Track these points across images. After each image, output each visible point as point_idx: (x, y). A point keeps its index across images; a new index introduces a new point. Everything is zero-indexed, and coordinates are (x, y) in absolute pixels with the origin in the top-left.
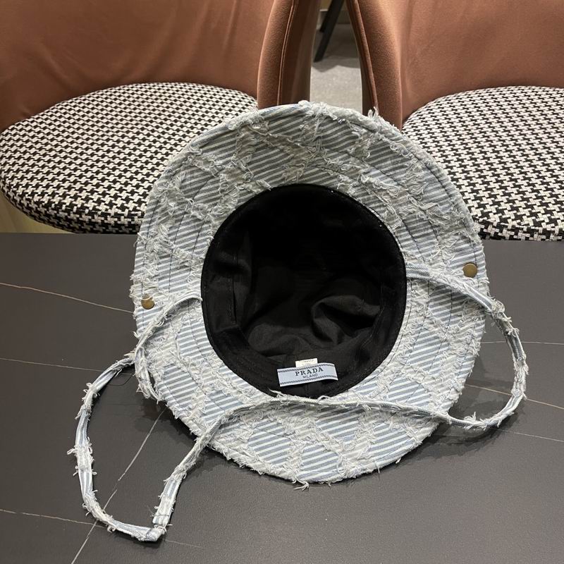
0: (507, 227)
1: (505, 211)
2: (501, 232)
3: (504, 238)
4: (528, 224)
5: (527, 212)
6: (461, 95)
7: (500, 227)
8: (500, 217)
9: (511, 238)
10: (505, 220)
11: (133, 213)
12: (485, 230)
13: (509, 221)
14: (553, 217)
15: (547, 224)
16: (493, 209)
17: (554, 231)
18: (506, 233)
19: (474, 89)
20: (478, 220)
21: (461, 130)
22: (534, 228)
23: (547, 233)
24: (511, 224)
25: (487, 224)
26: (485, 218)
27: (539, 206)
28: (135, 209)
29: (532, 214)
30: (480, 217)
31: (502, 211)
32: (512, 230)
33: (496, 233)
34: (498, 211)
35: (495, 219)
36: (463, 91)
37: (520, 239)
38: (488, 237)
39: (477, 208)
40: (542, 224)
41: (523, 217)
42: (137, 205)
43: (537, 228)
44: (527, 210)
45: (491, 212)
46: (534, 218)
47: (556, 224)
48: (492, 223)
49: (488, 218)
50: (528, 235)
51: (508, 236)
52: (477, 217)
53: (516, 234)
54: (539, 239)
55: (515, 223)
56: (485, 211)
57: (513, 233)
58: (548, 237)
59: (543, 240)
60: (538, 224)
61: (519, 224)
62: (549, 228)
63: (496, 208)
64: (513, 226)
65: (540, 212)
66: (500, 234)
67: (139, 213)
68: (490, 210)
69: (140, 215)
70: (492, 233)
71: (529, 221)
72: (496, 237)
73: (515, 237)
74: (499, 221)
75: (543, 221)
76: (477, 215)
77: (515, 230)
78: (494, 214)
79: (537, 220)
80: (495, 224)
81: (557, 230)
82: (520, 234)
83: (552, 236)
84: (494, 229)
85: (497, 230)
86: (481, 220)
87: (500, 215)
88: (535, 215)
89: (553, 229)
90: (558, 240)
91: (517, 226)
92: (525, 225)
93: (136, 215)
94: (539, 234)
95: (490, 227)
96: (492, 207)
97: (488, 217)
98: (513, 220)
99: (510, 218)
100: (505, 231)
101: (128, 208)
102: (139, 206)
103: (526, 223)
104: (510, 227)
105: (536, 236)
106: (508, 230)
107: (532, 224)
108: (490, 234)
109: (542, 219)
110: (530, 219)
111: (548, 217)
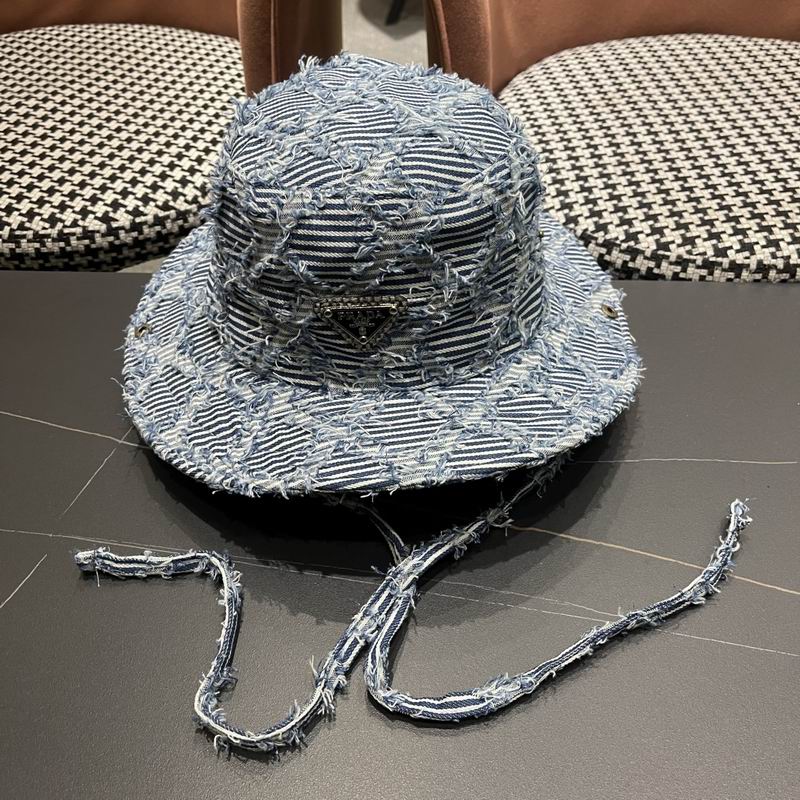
0: (668, 257)
1: (666, 231)
2: (658, 266)
3: (662, 277)
4: (705, 253)
5: (702, 231)
6: (599, 46)
7: (657, 258)
8: (657, 241)
9: (676, 276)
10: (665, 246)
11: (18, 233)
12: (631, 265)
13: (672, 247)
14: (746, 241)
15: (738, 251)
16: (645, 227)
17: (748, 265)
18: (666, 269)
19: (619, 38)
20: (620, 245)
21: (596, 99)
22: (713, 259)
23: (736, 268)
24: (675, 252)
25: (634, 253)
26: (632, 243)
27: (723, 222)
28: (21, 227)
29: (712, 236)
30: (623, 241)
31: (660, 231)
32: (677, 263)
33: (650, 269)
34: (655, 231)
35: (648, 244)
36: (602, 41)
37: (690, 280)
38: (636, 276)
39: (618, 226)
40: (729, 252)
41: (697, 241)
42: (25, 219)
43: (719, 259)
44: (703, 229)
45: (642, 232)
46: (714, 242)
47: (753, 253)
48: (643, 252)
49: (636, 243)
50: (704, 272)
51: (669, 274)
52: (618, 242)
53: (684, 270)
54: (723, 280)
55: (682, 251)
56: (632, 230)
57: (678, 269)
58: (738, 276)
59: (729, 280)
60: (721, 252)
61: (689, 252)
62: (740, 258)
63: (651, 226)
64: (679, 257)
65: (724, 232)
66: (656, 271)
67: (30, 234)
68: (640, 229)
69: (31, 237)
70: (643, 270)
71: (706, 247)
72: (650, 276)
73: (682, 275)
74: (654, 247)
75: (731, 248)
76: (617, 238)
77: (682, 262)
78: (648, 235)
79: (721, 246)
80: (648, 253)
81: (753, 263)
82: (691, 269)
83: (745, 274)
84: (646, 262)
85: (652, 264)
86: (624, 246)
87: (657, 236)
88: (717, 236)
89: (747, 261)
90: (756, 281)
91: (686, 256)
92: (699, 254)
93: (24, 236)
94: (724, 270)
95: (640, 259)
96: (644, 224)
97: (637, 241)
98: (679, 246)
99: (673, 242)
100: (664, 264)
101: (9, 224)
102: (30, 221)
103: (701, 250)
104: (673, 258)
105: (717, 273)
106: (671, 263)
107: (710, 252)
108: (638, 270)
109: (727, 244)
110: (708, 244)
111: (740, 241)
